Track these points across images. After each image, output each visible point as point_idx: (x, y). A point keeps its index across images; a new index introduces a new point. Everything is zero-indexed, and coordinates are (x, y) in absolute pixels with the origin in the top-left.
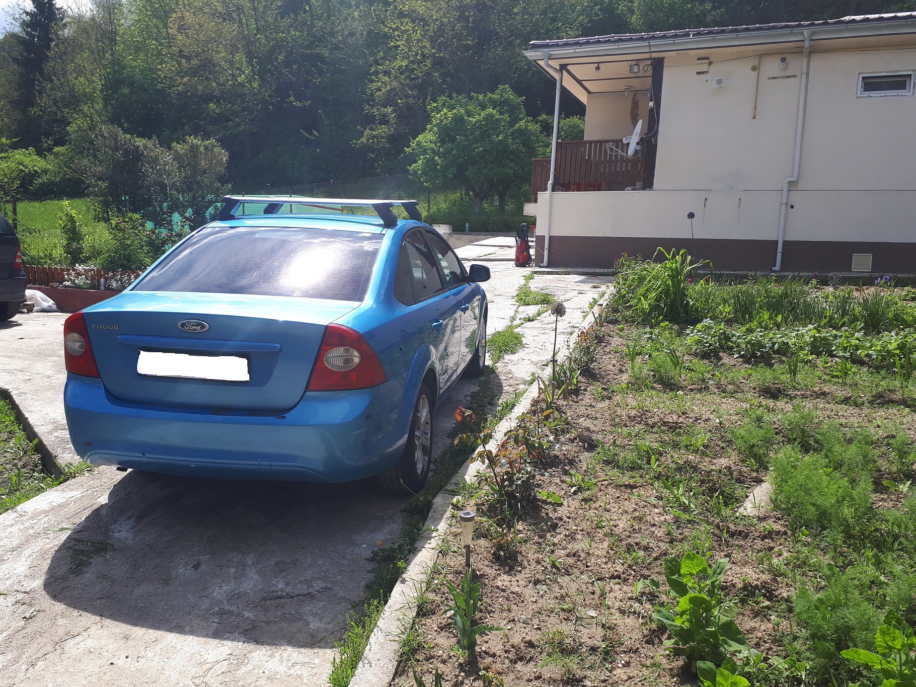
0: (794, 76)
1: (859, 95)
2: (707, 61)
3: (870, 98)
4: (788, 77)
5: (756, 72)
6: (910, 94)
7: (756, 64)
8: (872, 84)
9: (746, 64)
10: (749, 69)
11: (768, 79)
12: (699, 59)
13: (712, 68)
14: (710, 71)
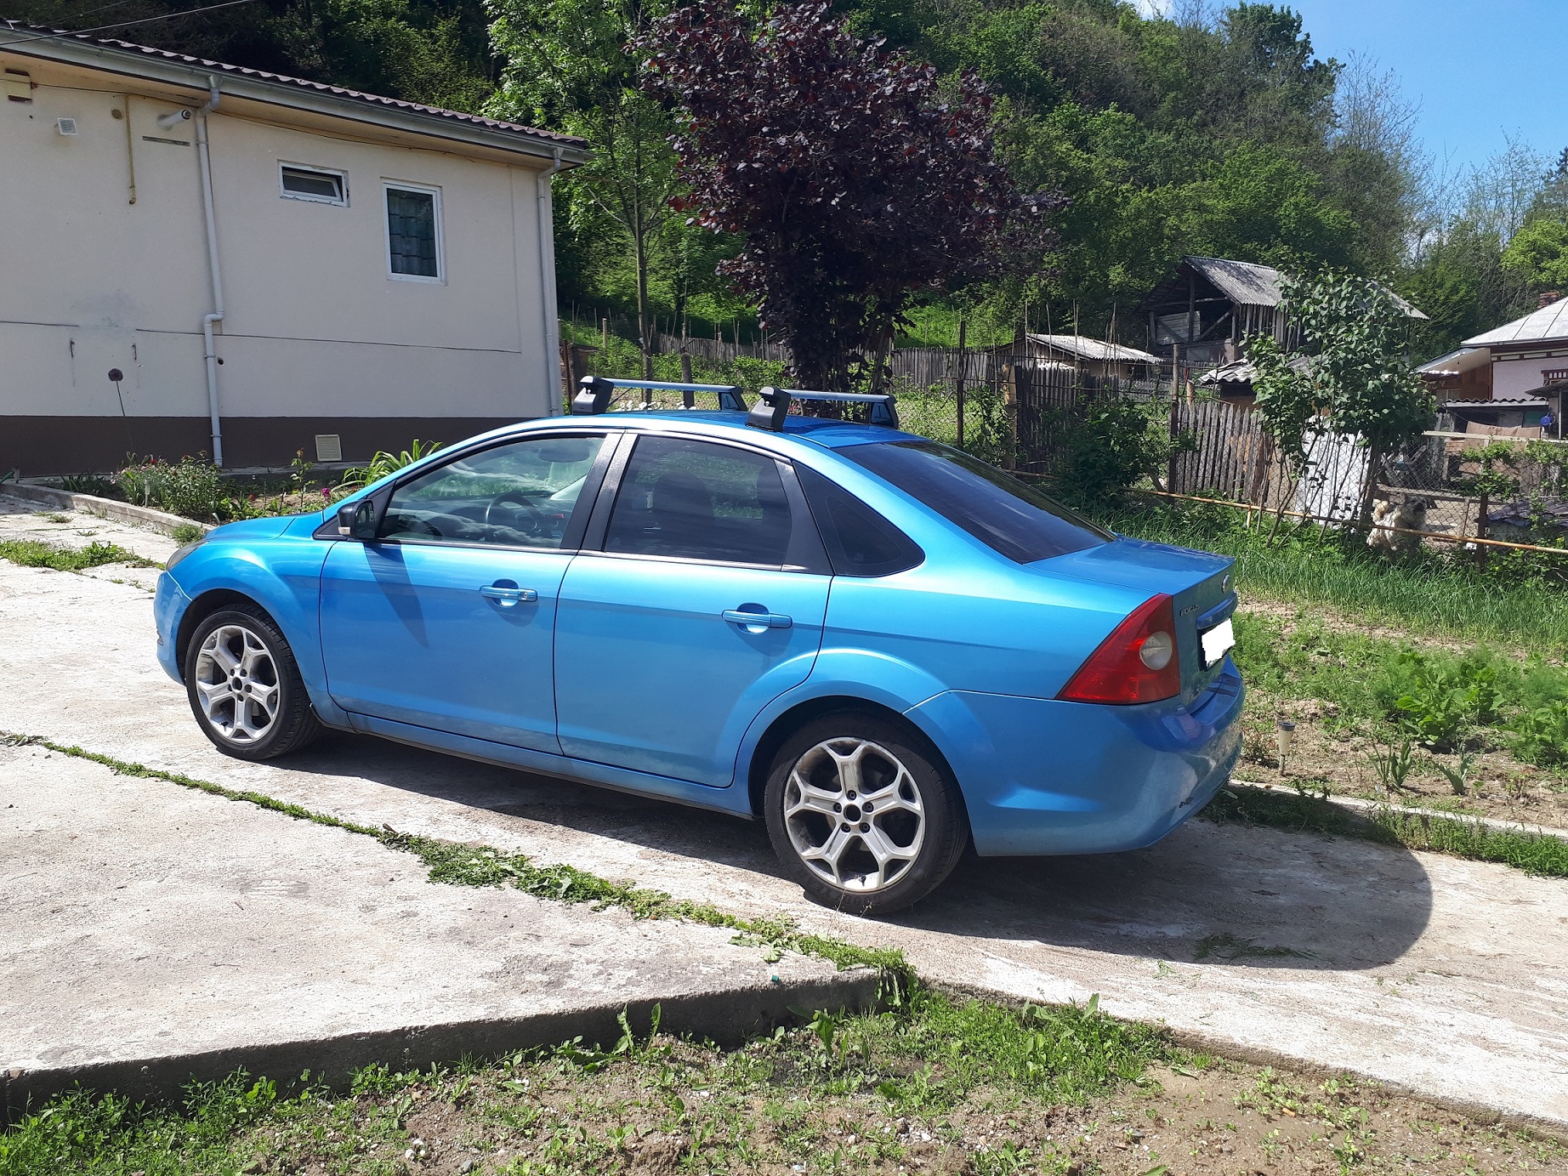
0: (185, 144)
1: (281, 193)
2: (26, 79)
3: (297, 201)
4: (175, 142)
5: (123, 121)
6: (344, 204)
7: (121, 108)
8: (296, 180)
9: (105, 105)
10: (110, 114)
11: (145, 138)
12: (8, 71)
13: (38, 96)
14: (35, 99)
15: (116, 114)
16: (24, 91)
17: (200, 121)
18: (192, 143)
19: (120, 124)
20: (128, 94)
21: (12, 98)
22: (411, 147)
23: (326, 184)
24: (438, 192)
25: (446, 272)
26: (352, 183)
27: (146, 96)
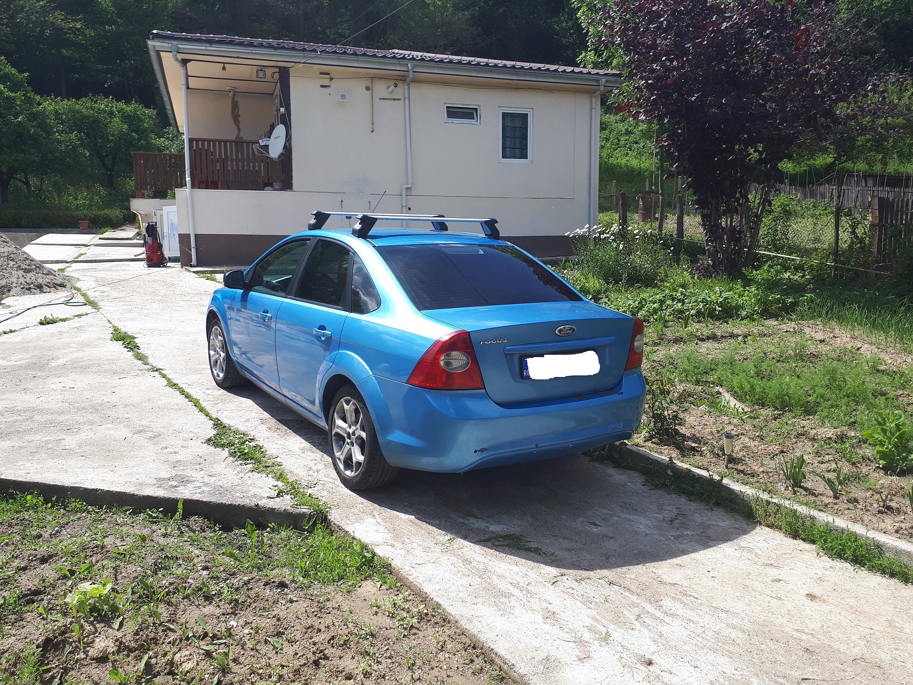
0: (399, 99)
1: (445, 121)
2: (328, 76)
3: (453, 124)
4: (394, 99)
5: (370, 91)
6: (478, 123)
7: (369, 85)
8: (454, 113)
9: (362, 84)
10: (364, 89)
11: (381, 99)
12: (321, 73)
13: (334, 84)
14: (332, 86)
15: (368, 88)
16: (327, 82)
17: (406, 87)
18: (402, 99)
19: (369, 93)
20: (373, 78)
21: (322, 86)
22: (517, 88)
23: (468, 113)
24: (531, 112)
25: (533, 156)
26: (482, 112)
27: (380, 78)
